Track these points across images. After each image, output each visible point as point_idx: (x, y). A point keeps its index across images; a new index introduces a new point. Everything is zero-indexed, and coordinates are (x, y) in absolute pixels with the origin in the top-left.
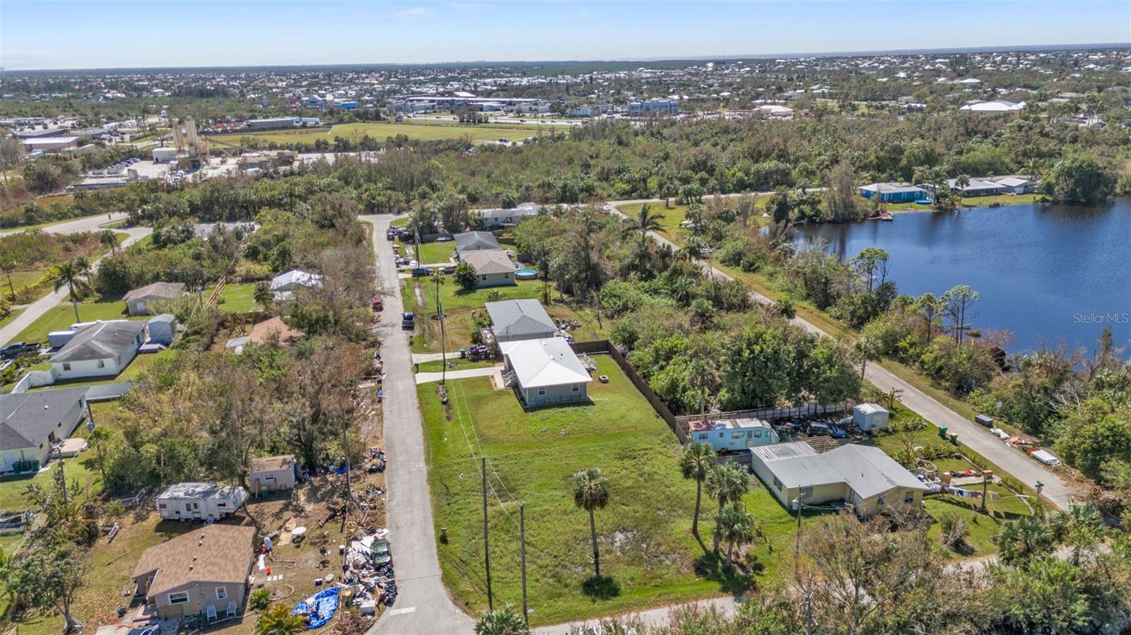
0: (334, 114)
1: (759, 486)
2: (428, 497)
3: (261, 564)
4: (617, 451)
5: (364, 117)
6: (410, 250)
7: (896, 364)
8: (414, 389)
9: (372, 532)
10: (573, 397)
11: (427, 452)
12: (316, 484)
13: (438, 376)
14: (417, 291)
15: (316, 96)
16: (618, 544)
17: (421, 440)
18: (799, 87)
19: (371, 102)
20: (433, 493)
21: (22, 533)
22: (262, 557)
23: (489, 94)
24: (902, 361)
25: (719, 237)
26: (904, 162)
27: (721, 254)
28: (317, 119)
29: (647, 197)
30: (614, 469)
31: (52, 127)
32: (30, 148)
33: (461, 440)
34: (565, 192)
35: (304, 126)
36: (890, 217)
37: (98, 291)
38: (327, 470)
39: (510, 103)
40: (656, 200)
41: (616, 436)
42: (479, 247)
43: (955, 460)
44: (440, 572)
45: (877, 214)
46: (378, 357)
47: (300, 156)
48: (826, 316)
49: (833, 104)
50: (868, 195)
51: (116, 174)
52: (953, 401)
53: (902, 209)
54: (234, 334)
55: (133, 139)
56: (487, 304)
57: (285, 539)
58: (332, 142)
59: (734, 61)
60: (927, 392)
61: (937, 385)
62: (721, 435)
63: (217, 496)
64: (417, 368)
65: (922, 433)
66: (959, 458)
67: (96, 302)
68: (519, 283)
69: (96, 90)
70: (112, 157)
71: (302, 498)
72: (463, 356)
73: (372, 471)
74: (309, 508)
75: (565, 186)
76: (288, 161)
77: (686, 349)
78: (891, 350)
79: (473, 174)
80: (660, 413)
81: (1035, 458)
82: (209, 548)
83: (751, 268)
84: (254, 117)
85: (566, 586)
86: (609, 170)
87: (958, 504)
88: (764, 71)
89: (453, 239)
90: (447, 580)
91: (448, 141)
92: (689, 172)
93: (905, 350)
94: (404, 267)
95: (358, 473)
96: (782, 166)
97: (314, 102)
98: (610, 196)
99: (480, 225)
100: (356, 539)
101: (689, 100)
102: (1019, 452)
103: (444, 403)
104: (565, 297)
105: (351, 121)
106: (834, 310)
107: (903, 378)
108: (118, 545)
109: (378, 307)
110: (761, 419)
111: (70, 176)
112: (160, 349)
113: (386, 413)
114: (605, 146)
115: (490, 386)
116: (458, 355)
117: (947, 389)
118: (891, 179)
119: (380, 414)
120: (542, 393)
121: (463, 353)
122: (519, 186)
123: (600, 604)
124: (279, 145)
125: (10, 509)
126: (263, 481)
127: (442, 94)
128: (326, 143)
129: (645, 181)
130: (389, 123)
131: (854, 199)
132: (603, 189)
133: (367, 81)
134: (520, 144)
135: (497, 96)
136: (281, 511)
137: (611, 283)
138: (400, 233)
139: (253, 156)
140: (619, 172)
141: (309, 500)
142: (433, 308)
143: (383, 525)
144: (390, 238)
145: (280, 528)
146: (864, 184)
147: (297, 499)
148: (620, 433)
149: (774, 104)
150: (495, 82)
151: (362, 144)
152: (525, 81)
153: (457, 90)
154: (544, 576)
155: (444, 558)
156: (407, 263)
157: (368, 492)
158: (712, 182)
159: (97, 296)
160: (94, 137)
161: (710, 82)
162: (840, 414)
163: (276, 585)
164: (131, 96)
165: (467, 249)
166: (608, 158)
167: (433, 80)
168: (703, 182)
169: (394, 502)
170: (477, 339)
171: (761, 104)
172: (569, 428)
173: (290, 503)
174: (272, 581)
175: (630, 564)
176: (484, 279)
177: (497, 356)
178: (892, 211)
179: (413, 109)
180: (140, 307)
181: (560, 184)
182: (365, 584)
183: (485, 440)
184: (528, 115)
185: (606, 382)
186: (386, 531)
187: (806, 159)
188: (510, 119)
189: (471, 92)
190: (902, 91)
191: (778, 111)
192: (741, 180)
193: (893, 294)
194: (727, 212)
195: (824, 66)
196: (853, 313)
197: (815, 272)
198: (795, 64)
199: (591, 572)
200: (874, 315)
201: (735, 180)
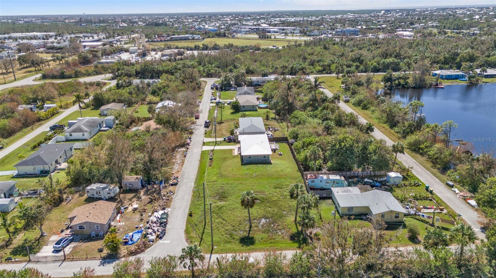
0: (207, 34)
1: (332, 205)
2: (191, 197)
3: (118, 218)
4: (275, 185)
5: (219, 35)
6: (218, 94)
7: (418, 155)
8: (200, 152)
9: (164, 209)
10: (264, 161)
11: (197, 179)
12: (149, 188)
13: (212, 148)
14: (216, 111)
15: (201, 26)
16: (261, 224)
17: (196, 174)
18: (422, 23)
19: (224, 29)
20: (193, 196)
21: (37, 197)
22: (119, 215)
23: (275, 25)
24: (421, 154)
25: (354, 93)
26: (458, 60)
27: (353, 100)
28: (200, 36)
29: (329, 73)
30: (271, 192)
31: (96, 38)
32: (85, 46)
33: (211, 175)
34: (292, 70)
35: (193, 39)
36: (443, 86)
37: (93, 105)
38: (155, 183)
39: (283, 30)
40: (333, 75)
41: (277, 178)
42: (245, 93)
43: (429, 201)
44: (185, 228)
45: (437, 85)
46: (190, 138)
47: (187, 52)
48: (393, 131)
49: (435, 31)
50: (435, 75)
51: (113, 58)
52: (439, 174)
53: (451, 83)
54: (138, 125)
55: (125, 43)
57: (129, 209)
59: (395, 10)
60: (428, 169)
61: (434, 166)
62: (321, 181)
63: (107, 190)
64: (204, 144)
65: (418, 187)
66: (431, 200)
67: (91, 110)
68: (259, 110)
69: (116, 23)
70: (114, 51)
71: (142, 193)
72: (225, 140)
73: (172, 185)
74: (143, 197)
75: (293, 67)
76: (182, 54)
78: (416, 149)
79: (256, 61)
80: (299, 169)
81: (469, 203)
82: (97, 209)
83: (365, 108)
84: (174, 35)
85: (233, 239)
86: (315, 60)
87: (422, 221)
88: (408, 15)
89: (237, 89)
91: (250, 46)
92: (351, 62)
93: (422, 149)
94: (213, 101)
95: (167, 185)
96: (396, 60)
97: (200, 29)
98: (312, 72)
99: (250, 84)
100: (156, 211)
101: (365, 29)
102: (462, 200)
103: (210, 159)
104: (277, 117)
105: (213, 37)
106: (396, 129)
107: (419, 162)
108: (69, 205)
109: (197, 118)
110: (340, 176)
111: (96, 58)
112: (108, 130)
113: (186, 161)
114: (318, 49)
115: (231, 154)
116: (222, 139)
117: (439, 169)
118: (451, 68)
119: (183, 162)
121: (225, 139)
122: (273, 67)
123: (245, 247)
125: (35, 188)
126: (128, 185)
127: (255, 25)
128: (199, 46)
129: (329, 66)
130: (229, 38)
131: (426, 78)
132: (310, 69)
133: (225, 19)
134: (280, 48)
135: (279, 26)
138: (216, 86)
139: (168, 52)
140: (318, 62)
141: (144, 195)
142: (219, 120)
143: (169, 207)
144: (212, 88)
145: (130, 205)
146: (435, 70)
147: (140, 194)
148: (279, 177)
149: (406, 31)
150: (280, 20)
151: (213, 47)
152: (293, 20)
153: (262, 23)
154: (226, 234)
155: (188, 222)
156: (215, 99)
157: (168, 193)
158: (362, 67)
159: (92, 107)
160: (110, 42)
161: (379, 20)
162: (381, 176)
163: (121, 226)
164: (129, 25)
165: (241, 94)
166: (316, 55)
167: (253, 19)
168: (357, 67)
169: (176, 198)
170: (232, 133)
171: (400, 31)
172: (257, 173)
173: (137, 195)
174: (120, 225)
175: (264, 232)
176: (244, 107)
177: (236, 141)
178: (445, 83)
179: (240, 32)
180: (105, 112)
181: (291, 66)
182: (153, 230)
183: (221, 176)
184: (290, 35)
185: (281, 155)
186: (169, 209)
187: (409, 57)
188: (281, 37)
189: (268, 24)
190: (474, 25)
191: (407, 34)
192: (375, 67)
193: (424, 123)
194: (360, 81)
195: (439, 12)
196: (404, 131)
197: (390, 111)
198: (425, 11)
199: (246, 234)
200: (412, 132)
201: (372, 67)
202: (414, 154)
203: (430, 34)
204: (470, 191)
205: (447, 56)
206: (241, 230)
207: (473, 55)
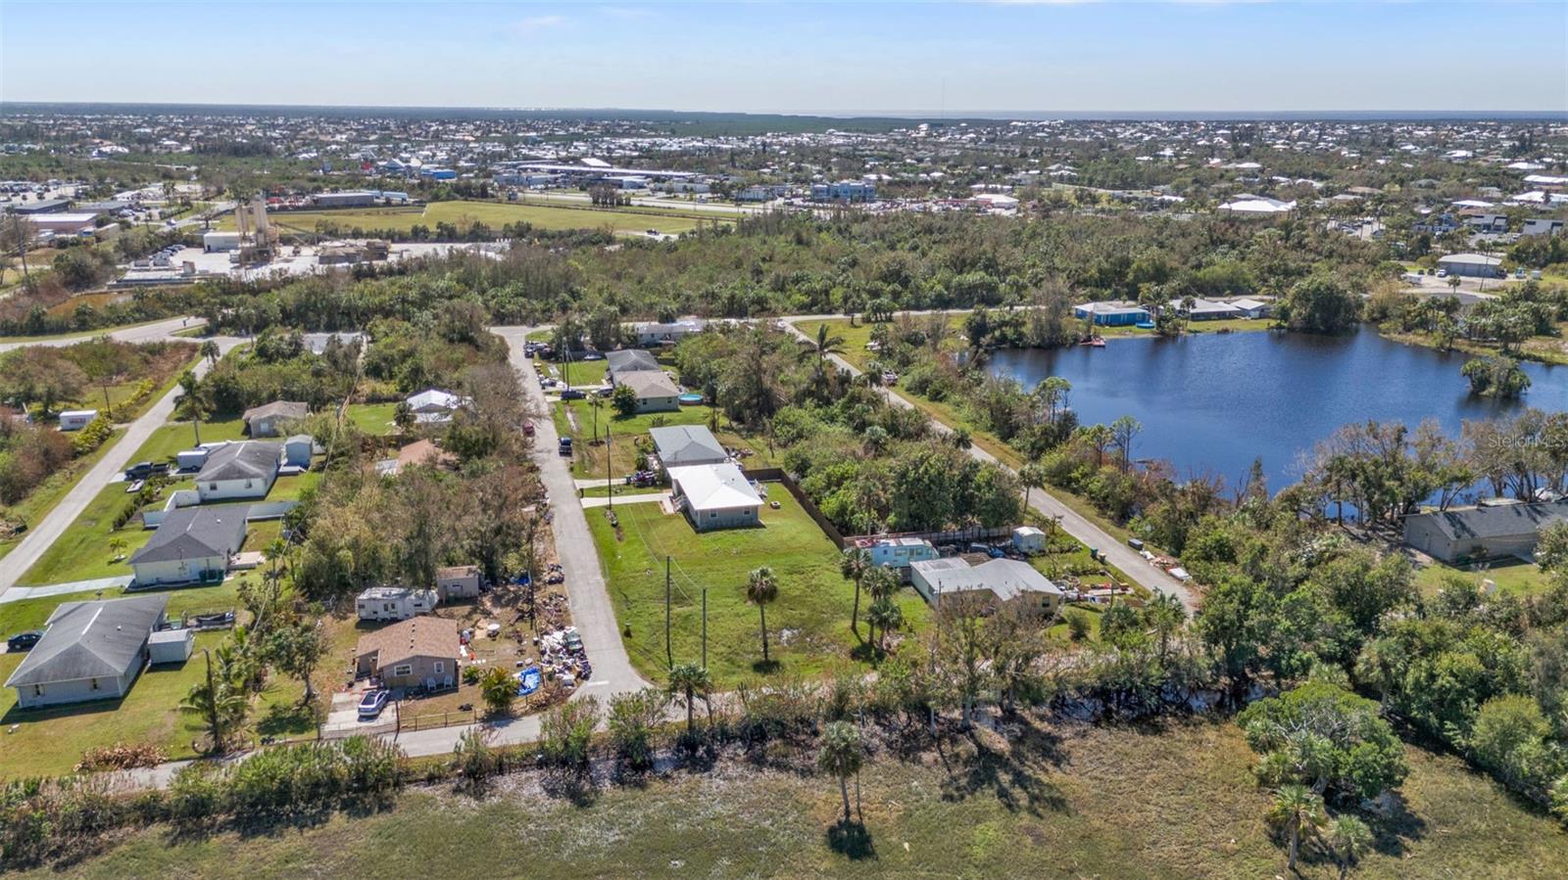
0: (428, 189)
1: (916, 597)
2: (609, 603)
3: (464, 653)
5: (465, 192)
6: (554, 369)
7: (1069, 494)
8: (581, 513)
9: (562, 628)
10: (744, 520)
11: (603, 568)
12: (499, 592)
13: (604, 501)
14: (569, 416)
15: (397, 161)
16: (785, 638)
17: (594, 556)
18: (1033, 166)
19: (471, 170)
20: (612, 599)
22: (462, 647)
23: (628, 163)
24: (1075, 492)
25: (906, 362)
26: (1131, 277)
27: (906, 381)
28: (404, 194)
29: (830, 312)
33: (633, 557)
34: (733, 304)
35: (388, 204)
36: (1102, 342)
38: (507, 581)
39: (657, 179)
40: (839, 316)
41: (786, 555)
42: (636, 367)
43: (1099, 575)
44: (627, 658)
45: (1089, 339)
46: (539, 482)
47: (395, 247)
48: (1007, 447)
49: (1069, 191)
50: (1082, 315)
52: (1114, 528)
53: (1120, 333)
56: (651, 430)
57: (480, 635)
58: (433, 228)
59: (956, 122)
60: (1090, 520)
61: (1102, 514)
62: (885, 552)
63: (413, 597)
64: (582, 493)
65: (1077, 554)
66: (1103, 574)
68: (684, 409)
71: (489, 604)
72: (628, 483)
73: (551, 582)
74: (496, 611)
75: (733, 297)
76: (382, 254)
77: (857, 474)
78: (1063, 481)
79: (619, 277)
80: (830, 536)
81: (1171, 574)
82: (422, 633)
83: (937, 397)
84: (319, 189)
85: (739, 666)
86: (785, 278)
87: (1091, 609)
88: (993, 141)
89: (604, 357)
90: (633, 662)
91: (582, 231)
92: (879, 284)
93: (1077, 481)
94: (550, 389)
95: (539, 584)
96: (988, 278)
97: (394, 168)
98: (785, 309)
99: (634, 342)
100: (547, 633)
101: (890, 183)
102: (1159, 570)
103: (614, 526)
104: (734, 424)
105: (449, 198)
106: (1015, 442)
109: (529, 433)
110: (922, 539)
112: (299, 471)
113: (555, 532)
114: (781, 244)
115: (660, 511)
116: (623, 481)
117: (1112, 518)
118: (1116, 296)
119: (550, 534)
120: (713, 515)
121: (629, 479)
122: (677, 296)
124: (365, 231)
126: (450, 587)
127: (565, 161)
128: (425, 229)
129: (827, 293)
130: (500, 202)
131: (1064, 321)
132: (777, 301)
133: (459, 136)
134: (674, 237)
135: (640, 166)
136: (470, 614)
137: (785, 409)
138: (539, 350)
140: (797, 281)
141: (494, 606)
142: (589, 435)
143: (570, 623)
144: (529, 356)
145: (473, 626)
146: (1082, 304)
147: (483, 604)
148: (789, 552)
149: (995, 191)
150: (635, 145)
151: (474, 231)
153: (585, 155)
155: (628, 648)
156: (553, 384)
157: (551, 599)
158: (907, 297)
161: (919, 154)
163: (481, 666)
164: (137, 151)
165: (623, 369)
166: (784, 262)
167: (550, 138)
168: (896, 295)
170: (643, 466)
171: (980, 191)
173: (478, 607)
175: (796, 651)
176: (646, 403)
177: (664, 482)
178: (1107, 335)
179: (529, 182)
180: (265, 427)
181: (726, 294)
182: (563, 664)
184: (681, 195)
185: (777, 508)
186: (573, 628)
187: (1019, 270)
188: (657, 201)
189: (603, 158)
190: (1163, 177)
191: (1000, 201)
192: (939, 295)
193: (1074, 425)
194: (916, 334)
195: (1072, 135)
196: (1033, 445)
197: (998, 402)
198: (1035, 130)
199: (760, 657)
200: (1052, 446)
201: (932, 294)
202: (1060, 492)
203: (1058, 203)
204: (1173, 555)
205: (1106, 266)
206: (748, 653)
207: (1164, 264)
